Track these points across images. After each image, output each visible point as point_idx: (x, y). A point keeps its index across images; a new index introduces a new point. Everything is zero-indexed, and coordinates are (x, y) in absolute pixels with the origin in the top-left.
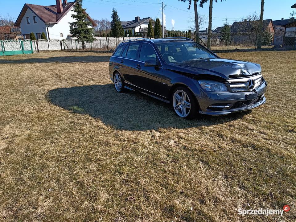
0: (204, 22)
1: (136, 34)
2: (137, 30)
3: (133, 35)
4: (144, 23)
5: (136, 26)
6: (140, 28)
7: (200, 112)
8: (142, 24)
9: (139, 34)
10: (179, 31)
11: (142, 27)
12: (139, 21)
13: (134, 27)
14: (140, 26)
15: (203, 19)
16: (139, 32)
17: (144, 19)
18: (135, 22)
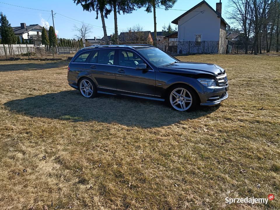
0: (89, 31)
1: (25, 41)
2: (25, 36)
3: (21, 42)
4: (32, 30)
5: (23, 33)
6: (28, 35)
7: (201, 104)
8: (30, 31)
9: (28, 41)
10: (64, 39)
11: (30, 34)
12: (25, 27)
13: (21, 34)
14: (28, 33)
15: (88, 28)
16: (27, 38)
17: (31, 25)
18: (21, 28)
